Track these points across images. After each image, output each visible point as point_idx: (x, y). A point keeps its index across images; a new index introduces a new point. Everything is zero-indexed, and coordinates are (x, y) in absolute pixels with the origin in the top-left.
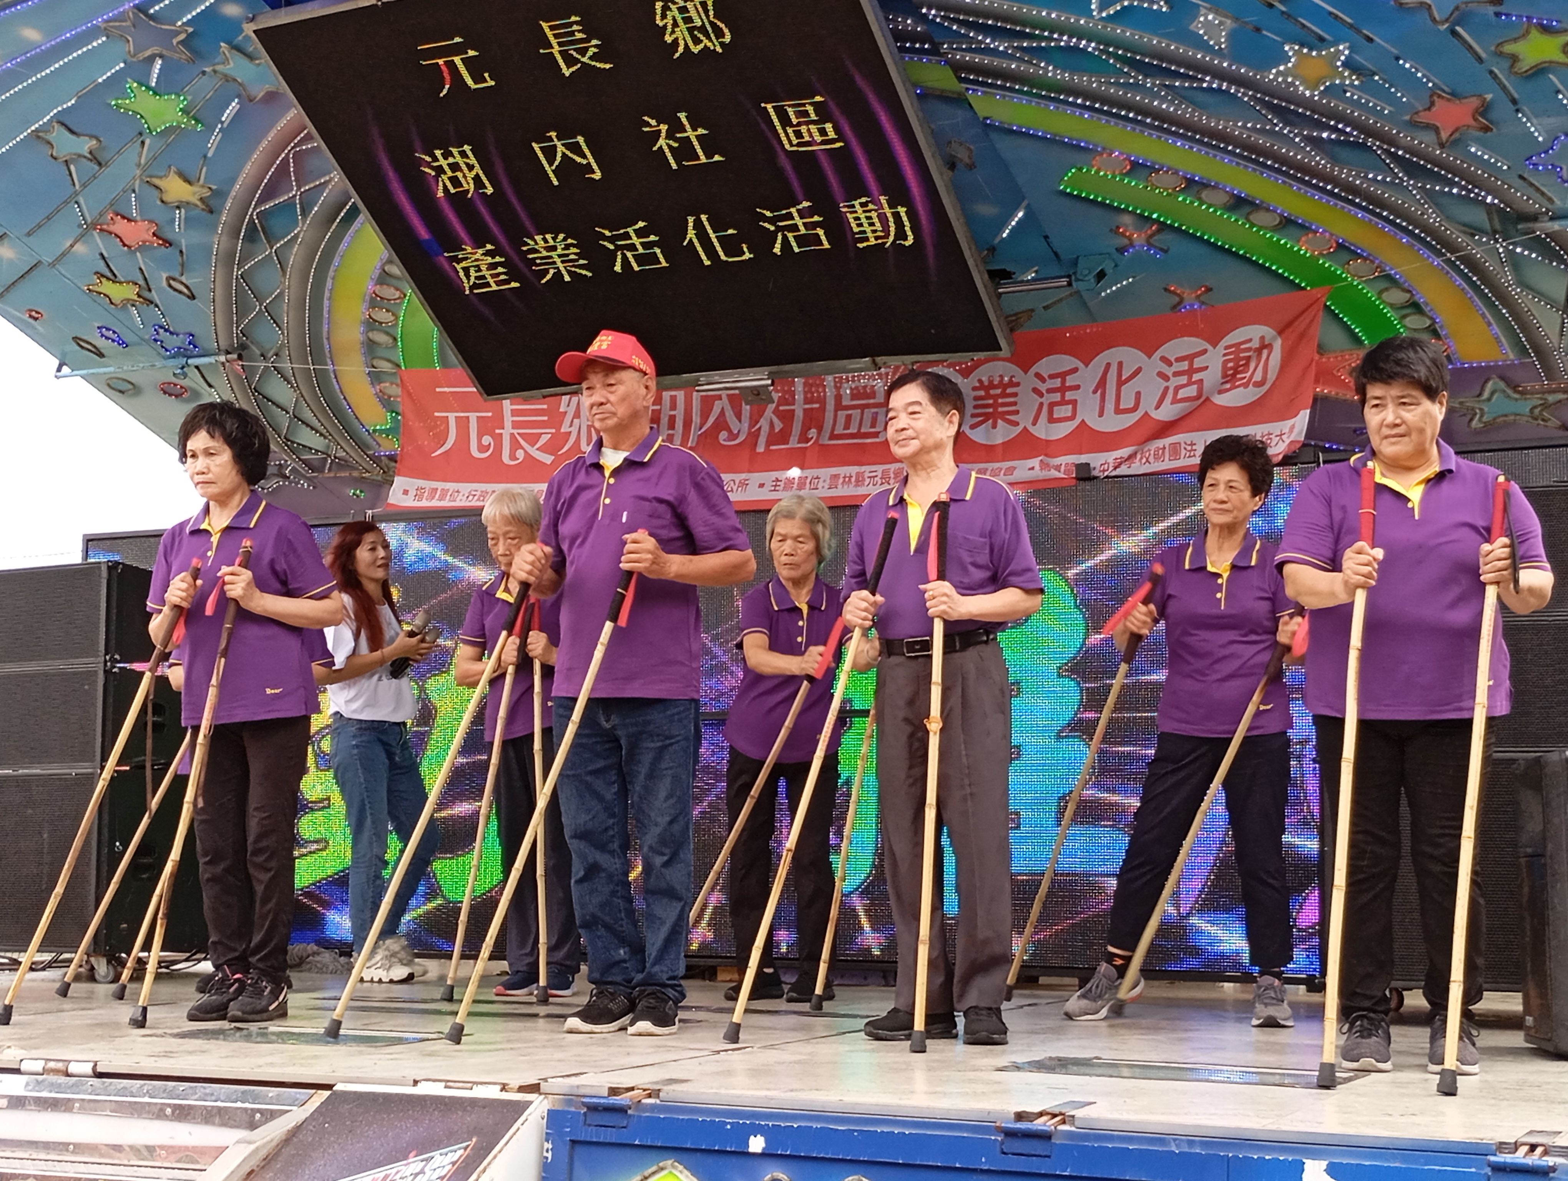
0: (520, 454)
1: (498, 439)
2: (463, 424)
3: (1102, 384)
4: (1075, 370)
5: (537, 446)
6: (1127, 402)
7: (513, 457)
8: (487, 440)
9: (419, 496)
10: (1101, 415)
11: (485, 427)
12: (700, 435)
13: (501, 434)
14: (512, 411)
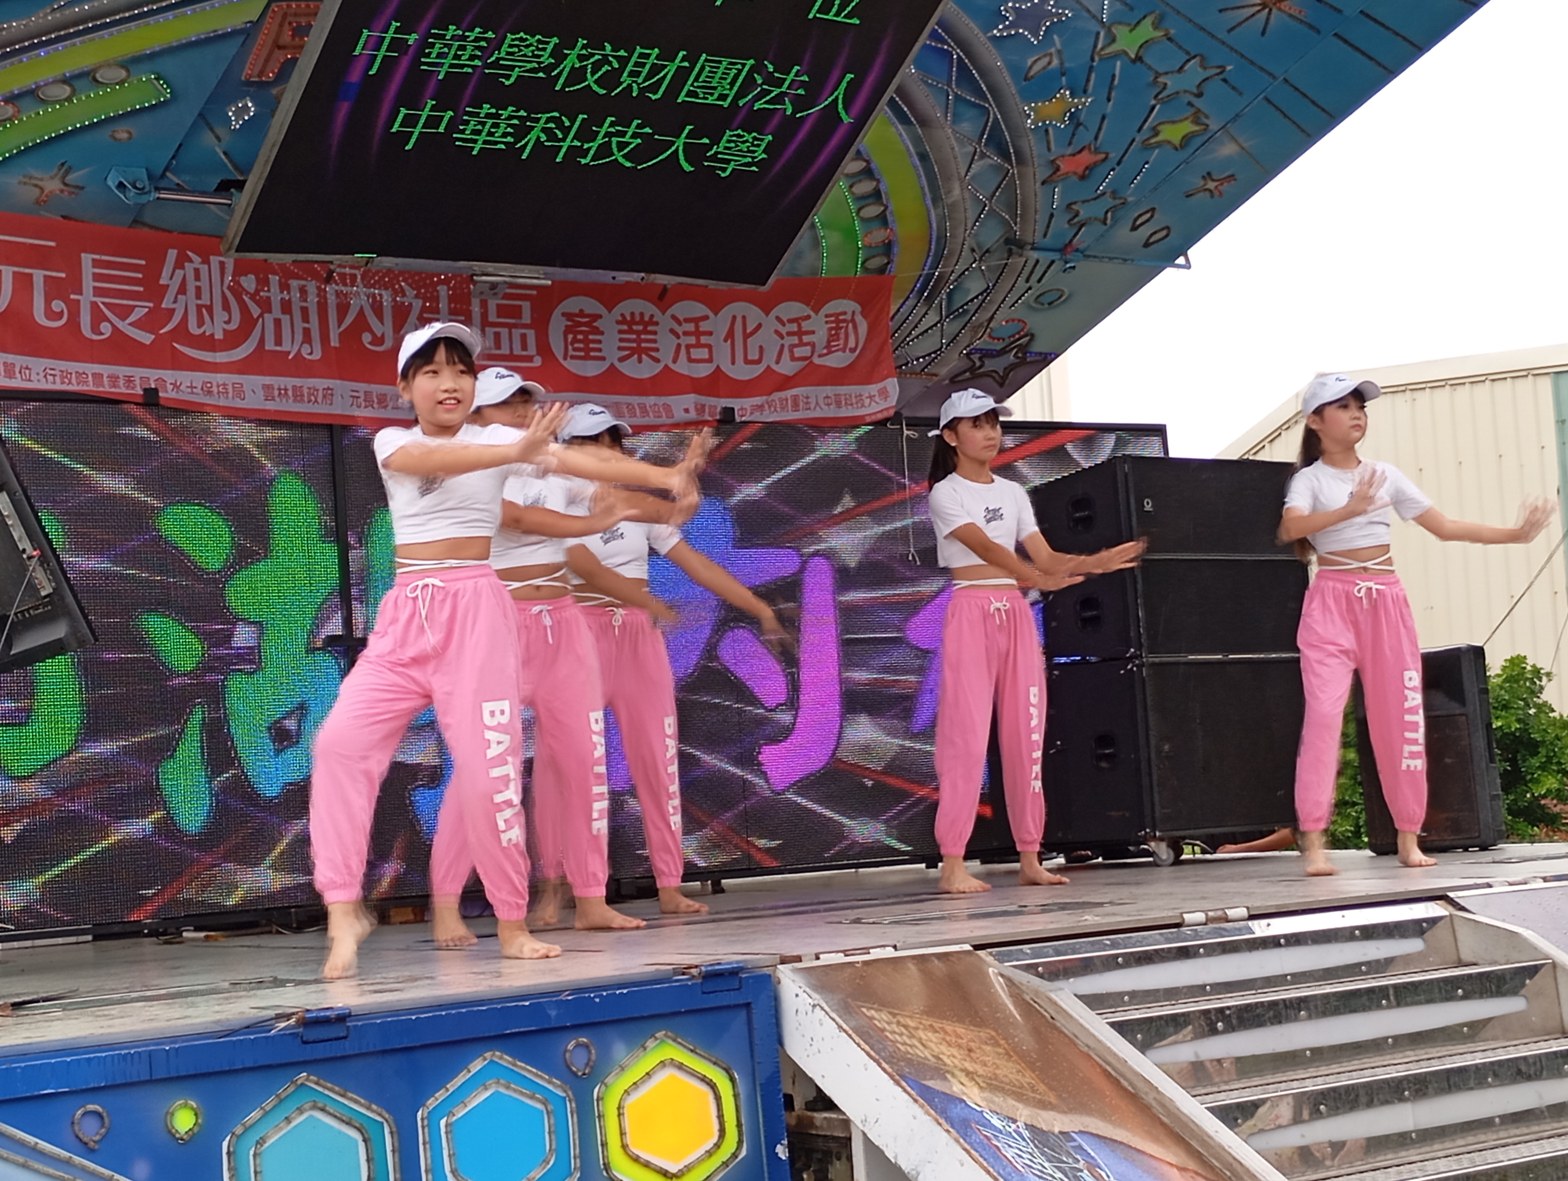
0: (106, 328)
1: (75, 306)
2: (23, 282)
3: (730, 335)
4: (706, 318)
5: (128, 321)
6: (753, 354)
7: (96, 329)
8: (58, 305)
10: (733, 363)
11: (54, 289)
12: (340, 334)
13: (79, 301)
14: (94, 274)
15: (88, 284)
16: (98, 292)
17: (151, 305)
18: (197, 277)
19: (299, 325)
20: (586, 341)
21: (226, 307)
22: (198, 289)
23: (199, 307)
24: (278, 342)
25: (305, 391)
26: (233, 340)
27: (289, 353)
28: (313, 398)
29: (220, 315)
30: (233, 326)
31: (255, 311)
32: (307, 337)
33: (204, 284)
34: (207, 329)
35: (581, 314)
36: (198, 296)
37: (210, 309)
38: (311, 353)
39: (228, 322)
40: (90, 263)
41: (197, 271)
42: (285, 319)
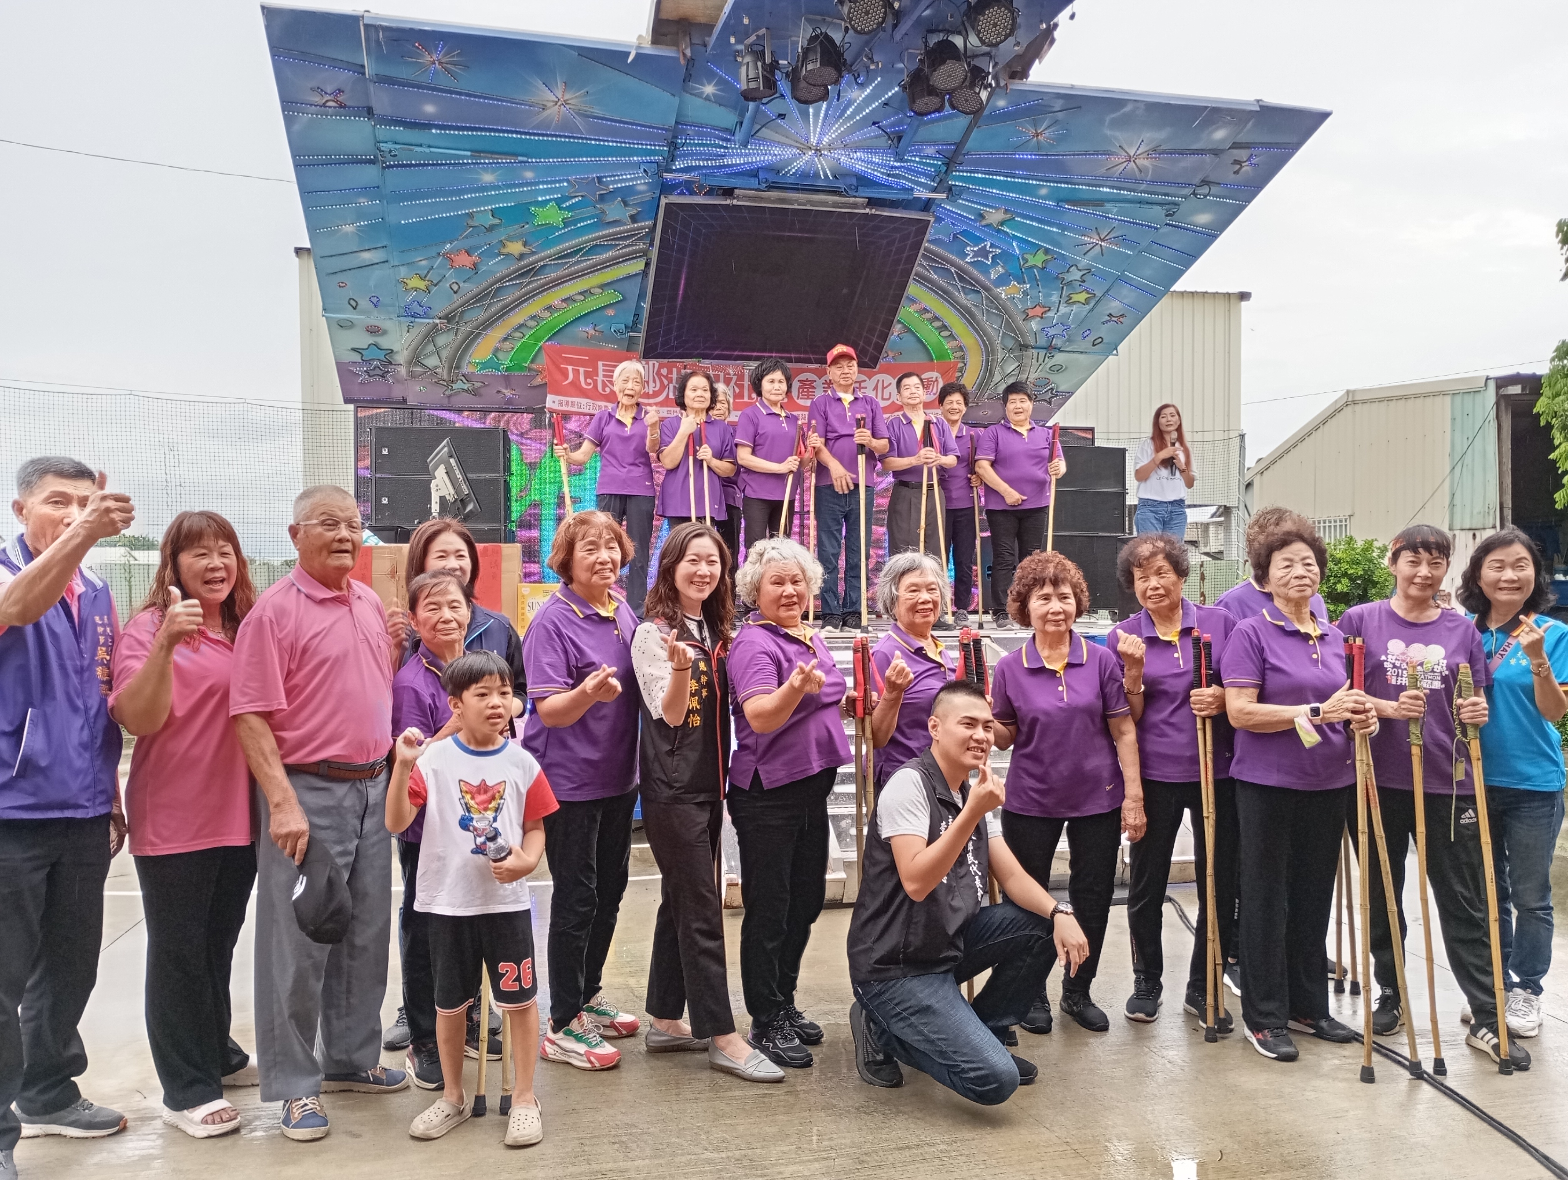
0: (608, 390)
1: (595, 382)
2: (576, 372)
3: (876, 388)
6: (886, 396)
7: (604, 390)
8: (589, 381)
9: (561, 404)
11: (587, 375)
13: (597, 379)
14: (603, 368)
15: (601, 373)
16: (604, 376)
20: (808, 392)
21: (654, 381)
26: (656, 394)
29: (651, 384)
30: (657, 389)
31: (666, 382)
35: (807, 380)
39: (655, 387)
40: (602, 364)
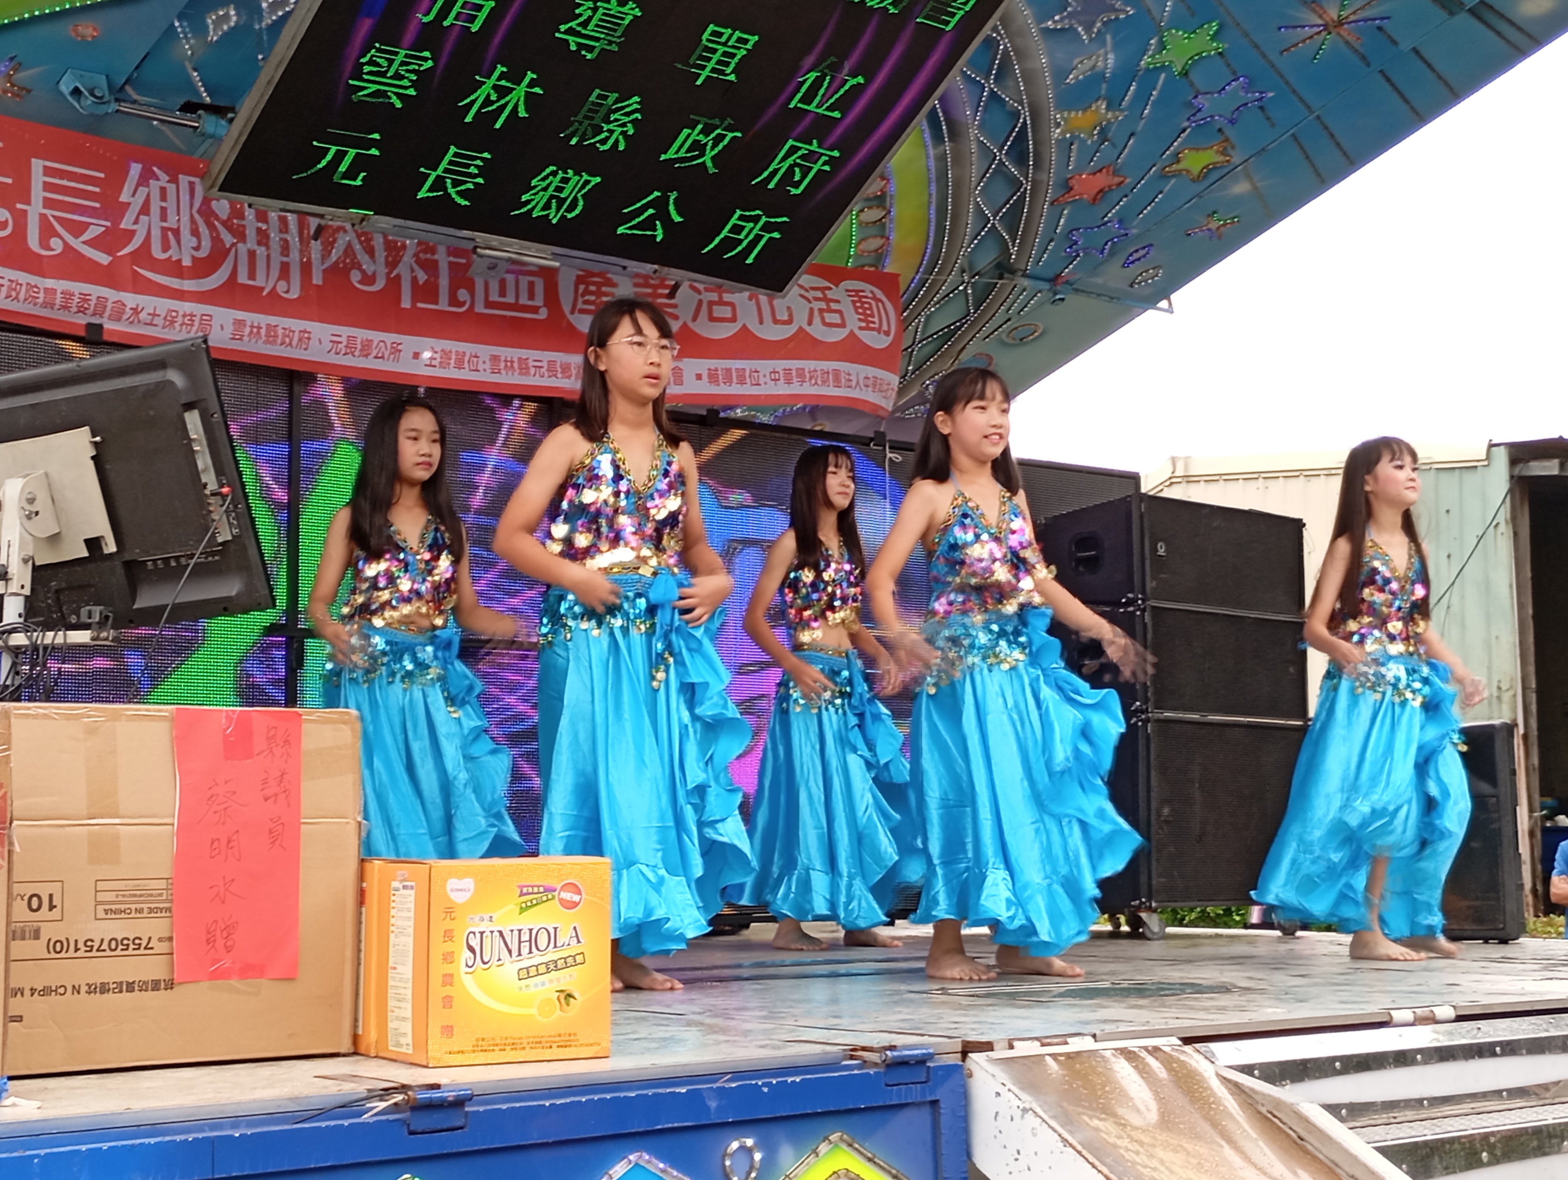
0: (57, 245)
5: (83, 239)
7: (44, 244)
10: (761, 324)
11: (3, 197)
12: (324, 271)
13: (25, 212)
14: (45, 183)
15: (38, 193)
16: (48, 203)
17: (108, 224)
18: (163, 198)
19: (277, 259)
21: (195, 233)
22: (163, 210)
23: (164, 230)
24: (252, 276)
25: (280, 332)
26: (202, 268)
27: (263, 289)
28: (287, 340)
29: (188, 240)
30: (203, 254)
31: (228, 239)
32: (285, 272)
33: (171, 205)
34: (173, 253)
36: (164, 217)
37: (176, 232)
38: (287, 292)
39: (197, 248)
40: (41, 171)
41: (163, 190)
42: (261, 251)
